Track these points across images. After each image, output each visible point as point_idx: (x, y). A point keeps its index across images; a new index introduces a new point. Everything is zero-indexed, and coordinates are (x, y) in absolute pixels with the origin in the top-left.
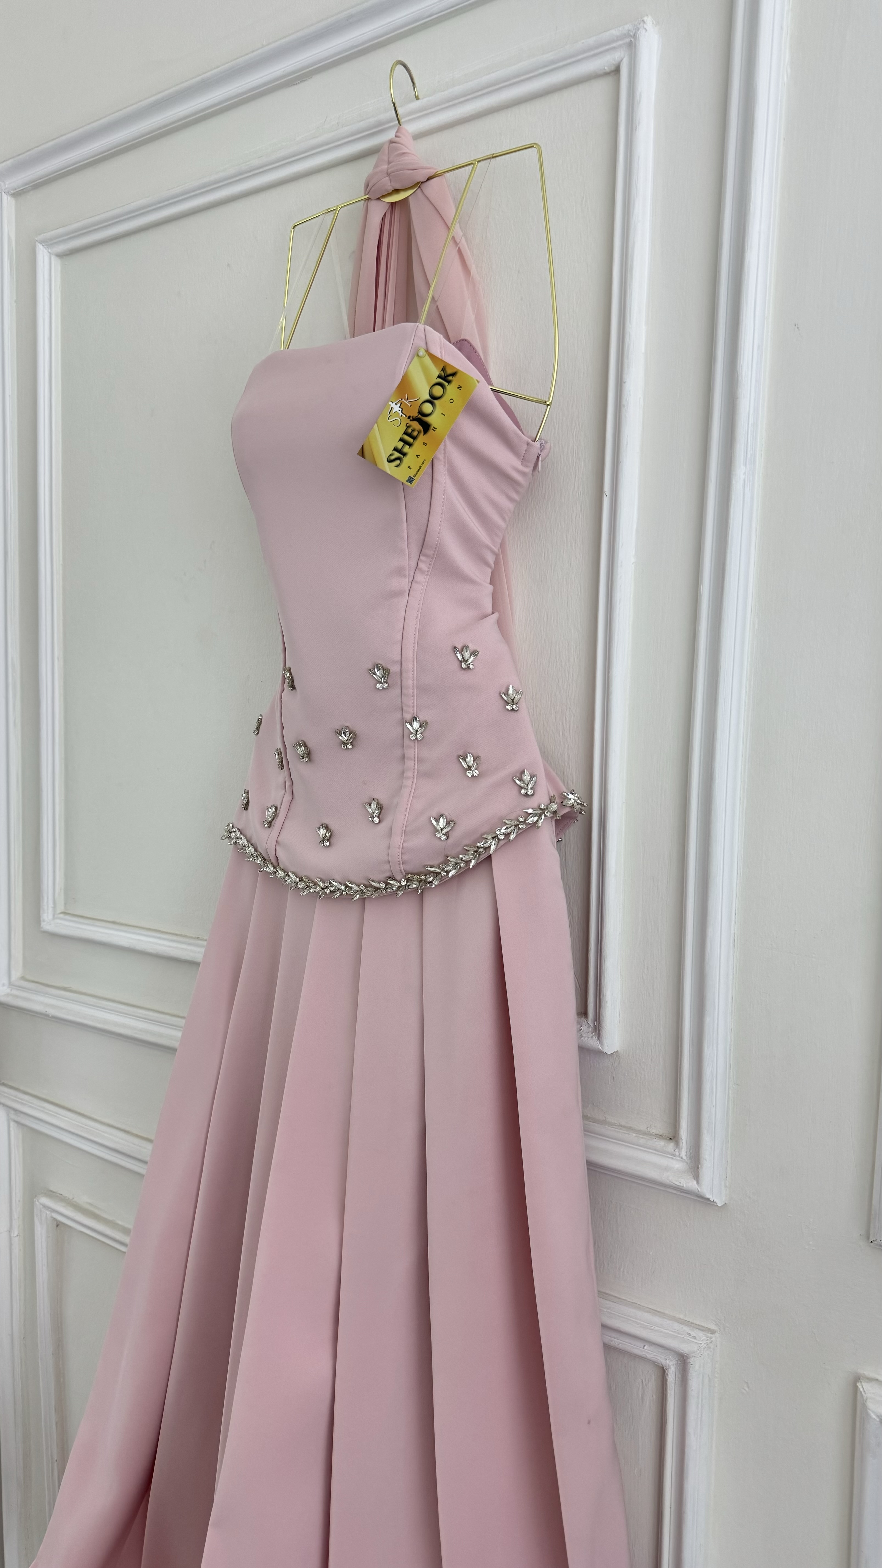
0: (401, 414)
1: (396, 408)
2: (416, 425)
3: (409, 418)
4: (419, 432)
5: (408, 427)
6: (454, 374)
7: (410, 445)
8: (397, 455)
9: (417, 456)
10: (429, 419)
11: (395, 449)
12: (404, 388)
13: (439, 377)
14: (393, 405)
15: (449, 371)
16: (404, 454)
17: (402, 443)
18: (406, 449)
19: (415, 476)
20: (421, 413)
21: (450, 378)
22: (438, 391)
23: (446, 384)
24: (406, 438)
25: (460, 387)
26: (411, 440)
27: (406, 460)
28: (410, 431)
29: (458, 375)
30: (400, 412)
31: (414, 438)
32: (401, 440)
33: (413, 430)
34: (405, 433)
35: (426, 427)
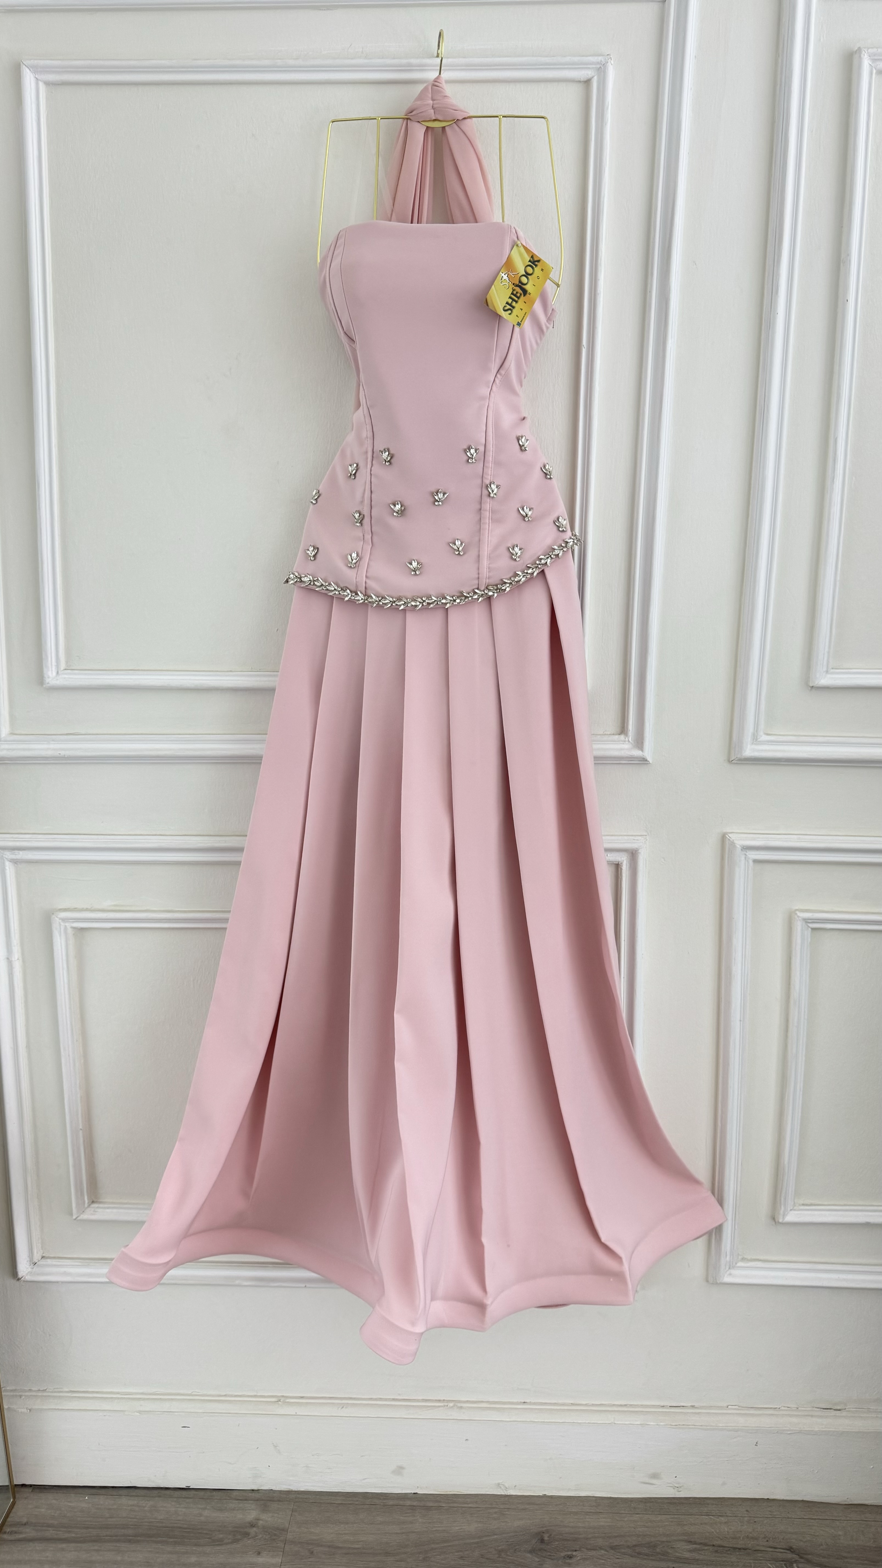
0: (508, 281)
1: (505, 277)
2: (518, 289)
3: (514, 284)
4: (521, 294)
5: (514, 290)
6: (539, 261)
7: (516, 302)
8: (508, 307)
9: (521, 309)
10: (527, 287)
11: (507, 303)
12: (509, 265)
13: (530, 261)
14: (503, 275)
15: (536, 259)
16: (514, 307)
17: (511, 300)
18: (514, 304)
19: (521, 321)
20: (520, 282)
21: (536, 263)
22: (530, 270)
23: (534, 266)
24: (513, 296)
25: (542, 270)
26: (516, 299)
27: (514, 311)
28: (515, 293)
29: (541, 262)
30: (508, 280)
31: (518, 298)
32: (510, 298)
33: (517, 293)
34: (512, 294)
35: (525, 292)
